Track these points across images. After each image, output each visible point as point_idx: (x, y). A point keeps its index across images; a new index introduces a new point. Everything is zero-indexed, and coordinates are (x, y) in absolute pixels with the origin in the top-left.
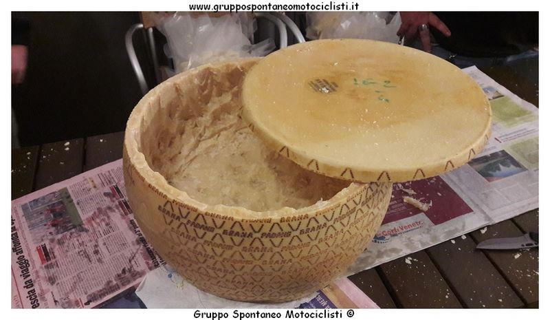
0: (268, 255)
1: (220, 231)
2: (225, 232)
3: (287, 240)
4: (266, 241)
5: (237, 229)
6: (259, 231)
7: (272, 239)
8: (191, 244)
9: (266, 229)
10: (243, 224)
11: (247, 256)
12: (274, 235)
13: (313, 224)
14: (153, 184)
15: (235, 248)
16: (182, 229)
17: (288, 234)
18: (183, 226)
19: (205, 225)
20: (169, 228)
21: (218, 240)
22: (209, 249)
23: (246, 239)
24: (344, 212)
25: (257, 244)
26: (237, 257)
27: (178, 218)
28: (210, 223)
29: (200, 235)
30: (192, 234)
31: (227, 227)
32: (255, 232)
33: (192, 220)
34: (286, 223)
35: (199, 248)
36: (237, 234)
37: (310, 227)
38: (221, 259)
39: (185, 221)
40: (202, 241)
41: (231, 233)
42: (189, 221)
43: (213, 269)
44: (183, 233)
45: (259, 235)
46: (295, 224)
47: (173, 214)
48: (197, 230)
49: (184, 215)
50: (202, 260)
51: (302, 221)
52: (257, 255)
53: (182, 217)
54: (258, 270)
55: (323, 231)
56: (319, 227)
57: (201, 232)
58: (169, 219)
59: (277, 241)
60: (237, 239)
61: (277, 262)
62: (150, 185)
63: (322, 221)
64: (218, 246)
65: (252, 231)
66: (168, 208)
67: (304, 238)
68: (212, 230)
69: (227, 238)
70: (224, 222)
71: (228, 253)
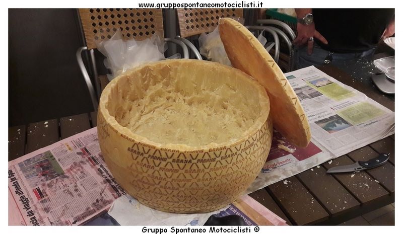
0: (201, 175)
1: (171, 160)
2: (174, 161)
3: (213, 163)
4: (200, 164)
5: (182, 158)
6: (196, 158)
7: (204, 164)
8: (151, 171)
9: (200, 157)
10: (185, 154)
11: (188, 176)
12: (206, 161)
13: (229, 153)
14: (124, 134)
15: (180, 171)
16: (145, 161)
17: (214, 160)
18: (145, 159)
19: (161, 157)
20: (136, 162)
21: (169, 167)
22: (162, 173)
23: (187, 164)
24: (247, 145)
25: (194, 167)
26: (181, 177)
27: (142, 154)
28: (164, 156)
29: (157, 165)
30: (152, 164)
31: (175, 157)
32: (193, 159)
33: (152, 154)
34: (213, 152)
35: (156, 174)
36: (182, 161)
37: (227, 154)
38: (170, 180)
39: (147, 156)
40: (158, 168)
41: (178, 161)
42: (150, 156)
43: (165, 188)
44: (145, 164)
45: (195, 161)
46: (218, 153)
47: (138, 152)
48: (155, 161)
49: (146, 151)
50: (157, 182)
51: (222, 151)
52: (194, 175)
53: (145, 153)
54: (194, 186)
55: (235, 157)
56: (232, 155)
57: (157, 162)
58: (135, 156)
59: (207, 164)
60: (182, 165)
61: (207, 179)
62: (122, 135)
63: (234, 151)
64: (169, 170)
65: (191, 159)
66: (135, 148)
67: (223, 162)
68: (165, 160)
69: (175, 165)
70: (173, 154)
71: (176, 175)
